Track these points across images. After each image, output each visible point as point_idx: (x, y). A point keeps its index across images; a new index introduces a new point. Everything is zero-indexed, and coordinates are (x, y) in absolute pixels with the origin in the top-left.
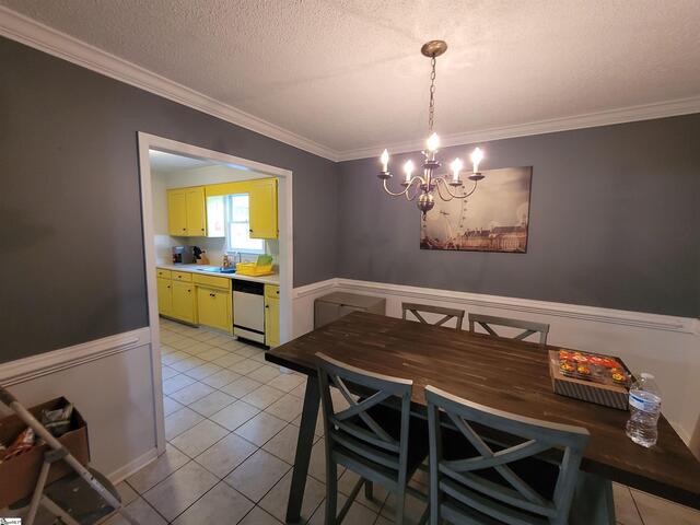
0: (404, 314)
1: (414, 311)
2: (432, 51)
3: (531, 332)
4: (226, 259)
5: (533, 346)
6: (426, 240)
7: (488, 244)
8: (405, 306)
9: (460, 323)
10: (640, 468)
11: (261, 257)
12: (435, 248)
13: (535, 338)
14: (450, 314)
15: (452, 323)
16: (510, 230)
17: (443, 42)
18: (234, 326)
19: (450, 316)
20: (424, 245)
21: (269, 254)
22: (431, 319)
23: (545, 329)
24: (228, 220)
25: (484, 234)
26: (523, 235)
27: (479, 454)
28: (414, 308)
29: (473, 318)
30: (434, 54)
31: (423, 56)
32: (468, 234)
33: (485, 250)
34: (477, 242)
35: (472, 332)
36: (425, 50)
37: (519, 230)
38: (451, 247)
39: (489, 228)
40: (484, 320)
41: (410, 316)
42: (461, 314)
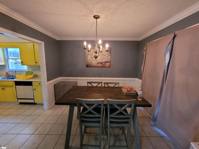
0: (88, 85)
1: (90, 84)
2: (96, 17)
3: (116, 84)
4: (7, 74)
5: (117, 87)
6: (88, 65)
7: (103, 65)
8: (88, 83)
9: (102, 85)
10: (141, 103)
11: (27, 72)
12: (90, 67)
13: (117, 86)
14: (99, 83)
15: (100, 85)
16: (107, 62)
17: (99, 16)
18: (18, 99)
19: (99, 84)
20: (87, 66)
21: (31, 71)
22: (95, 85)
23: (118, 83)
24: (6, 58)
25: (102, 63)
26: (110, 63)
27: (118, 110)
28: (90, 83)
29: (105, 83)
30: (97, 18)
31: (94, 18)
32: (98, 63)
33: (102, 67)
34: (100, 65)
35: (105, 87)
36: (94, 17)
37: (109, 62)
38: (94, 67)
39: (103, 62)
40: (107, 83)
41: (90, 85)
42: (102, 83)
